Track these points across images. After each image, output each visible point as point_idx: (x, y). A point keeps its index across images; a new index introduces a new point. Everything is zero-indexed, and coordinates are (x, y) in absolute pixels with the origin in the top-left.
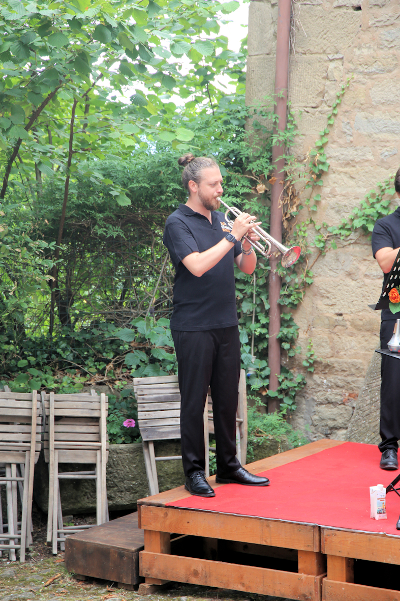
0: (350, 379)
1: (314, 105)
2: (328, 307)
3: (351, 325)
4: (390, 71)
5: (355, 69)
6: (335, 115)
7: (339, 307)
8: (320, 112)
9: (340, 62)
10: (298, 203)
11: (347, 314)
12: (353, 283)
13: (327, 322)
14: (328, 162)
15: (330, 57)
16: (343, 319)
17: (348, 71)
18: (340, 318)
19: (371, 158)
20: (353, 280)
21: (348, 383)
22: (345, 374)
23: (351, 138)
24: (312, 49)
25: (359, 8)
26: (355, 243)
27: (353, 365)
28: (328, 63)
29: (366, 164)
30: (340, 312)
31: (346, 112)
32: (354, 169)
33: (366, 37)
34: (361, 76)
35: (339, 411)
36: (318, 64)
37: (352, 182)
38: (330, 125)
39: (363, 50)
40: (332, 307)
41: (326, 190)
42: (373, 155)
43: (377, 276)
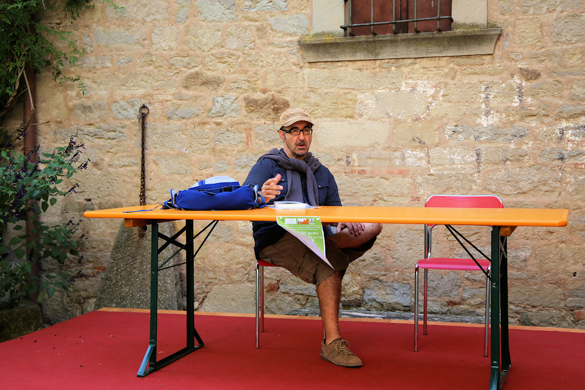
0: (99, 255)
1: (58, 22)
2: (78, 194)
7: (88, 193)
8: (63, 27)
11: (94, 199)
12: (99, 172)
13: (77, 206)
16: (91, 204)
18: (90, 202)
19: (109, 65)
20: (99, 170)
21: (98, 258)
22: (95, 250)
23: (92, 49)
26: (100, 138)
27: (101, 242)
29: (106, 70)
30: (89, 198)
31: (86, 26)
32: (95, 75)
35: (90, 282)
37: (94, 86)
40: (82, 194)
42: (112, 63)
43: (119, 165)
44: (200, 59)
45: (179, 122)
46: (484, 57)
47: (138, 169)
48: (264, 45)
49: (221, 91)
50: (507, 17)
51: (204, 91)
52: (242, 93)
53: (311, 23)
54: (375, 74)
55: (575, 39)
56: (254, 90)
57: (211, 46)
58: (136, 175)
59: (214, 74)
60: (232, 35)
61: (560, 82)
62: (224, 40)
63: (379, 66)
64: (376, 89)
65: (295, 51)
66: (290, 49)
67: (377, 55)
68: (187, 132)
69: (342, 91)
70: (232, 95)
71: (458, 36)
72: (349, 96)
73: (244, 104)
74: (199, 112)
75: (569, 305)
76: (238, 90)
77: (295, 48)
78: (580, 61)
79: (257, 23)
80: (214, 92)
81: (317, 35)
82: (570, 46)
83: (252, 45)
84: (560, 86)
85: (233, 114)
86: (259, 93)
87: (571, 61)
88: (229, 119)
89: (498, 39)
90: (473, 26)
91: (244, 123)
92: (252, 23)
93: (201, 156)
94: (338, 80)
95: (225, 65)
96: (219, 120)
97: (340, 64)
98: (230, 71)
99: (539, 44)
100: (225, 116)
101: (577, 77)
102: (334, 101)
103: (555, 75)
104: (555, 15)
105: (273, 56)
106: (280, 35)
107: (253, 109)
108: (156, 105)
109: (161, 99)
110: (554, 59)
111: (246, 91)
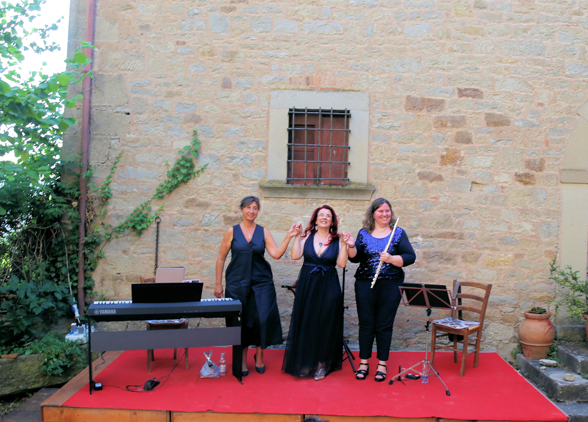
1: (103, 162)
2: (111, 270)
3: (126, 279)
4: (146, 146)
5: (126, 144)
6: (116, 168)
7: (119, 269)
8: (106, 165)
9: (118, 141)
10: (94, 214)
11: (123, 273)
12: (127, 256)
13: (111, 277)
14: (112, 192)
15: (112, 137)
16: (121, 276)
17: (123, 145)
18: (119, 275)
19: (136, 190)
23: (125, 180)
24: (101, 132)
25: (128, 114)
26: (127, 235)
28: (111, 140)
29: (134, 194)
30: (119, 272)
31: (122, 166)
32: (126, 196)
33: (133, 128)
34: (130, 148)
35: (119, 325)
36: (105, 141)
37: (125, 203)
38: (112, 173)
39: (131, 135)
40: (114, 270)
41: (110, 207)
42: (137, 189)
43: (140, 253)
44: (196, 191)
45: (181, 229)
46: (365, 202)
47: (153, 256)
48: (237, 185)
49: (208, 211)
50: (378, 181)
51: (198, 210)
52: (222, 213)
53: (267, 174)
54: (304, 207)
55: (412, 196)
56: (230, 211)
57: (203, 183)
58: (151, 259)
59: (204, 200)
60: (217, 177)
61: (404, 218)
62: (211, 180)
63: (307, 202)
64: (305, 215)
65: (257, 189)
66: (252, 188)
67: (306, 195)
68: (186, 234)
69: (283, 215)
70: (216, 213)
71: (352, 189)
72: (288, 218)
73: (223, 219)
74: (194, 223)
75: (405, 337)
76: (220, 211)
77: (257, 188)
78: (414, 208)
79: (233, 172)
80: (204, 211)
81: (270, 182)
82: (409, 199)
83: (229, 184)
84: (404, 220)
85: (216, 225)
86: (232, 213)
87: (410, 207)
88: (213, 228)
89: (373, 193)
90: (360, 184)
91: (222, 231)
92: (230, 171)
93: (195, 249)
94: (282, 209)
95: (212, 195)
96: (207, 228)
97: (283, 199)
98: (214, 199)
99: (394, 197)
100: (210, 226)
101: (413, 216)
102: (279, 220)
103: (402, 214)
104: (402, 182)
105: (242, 192)
106: (247, 180)
107: (228, 222)
108: (166, 217)
109: (169, 213)
110: (401, 205)
111: (225, 211)
